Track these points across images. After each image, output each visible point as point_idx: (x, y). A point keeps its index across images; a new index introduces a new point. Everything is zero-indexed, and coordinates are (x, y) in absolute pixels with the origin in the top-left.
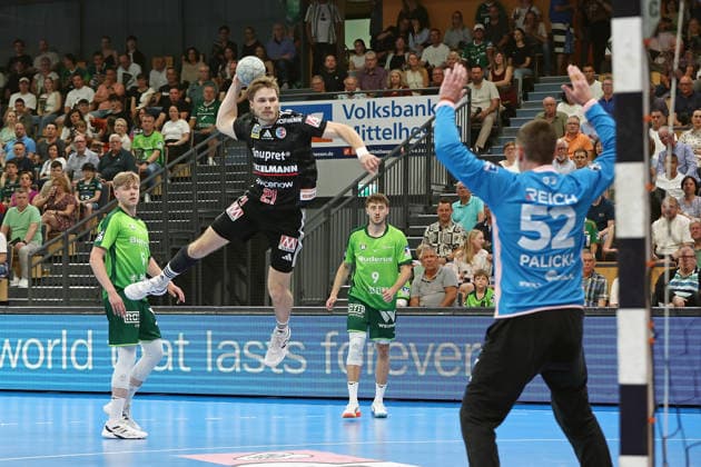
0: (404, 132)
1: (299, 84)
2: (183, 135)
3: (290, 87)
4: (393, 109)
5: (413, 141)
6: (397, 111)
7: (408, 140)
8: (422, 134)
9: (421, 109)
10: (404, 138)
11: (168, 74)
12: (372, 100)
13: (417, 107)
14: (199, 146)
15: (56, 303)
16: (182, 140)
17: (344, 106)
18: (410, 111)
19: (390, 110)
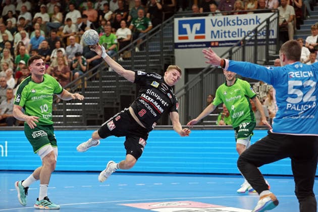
0: (243, 34)
1: (188, 8)
2: (128, 36)
3: (183, 10)
4: (238, 20)
5: (248, 38)
6: (239, 22)
7: (245, 38)
8: (253, 34)
9: (252, 21)
10: (243, 36)
11: (119, 4)
12: (226, 17)
13: (250, 20)
14: (135, 42)
15: (60, 125)
16: (126, 38)
17: (212, 20)
18: (247, 22)
19: (236, 22)
